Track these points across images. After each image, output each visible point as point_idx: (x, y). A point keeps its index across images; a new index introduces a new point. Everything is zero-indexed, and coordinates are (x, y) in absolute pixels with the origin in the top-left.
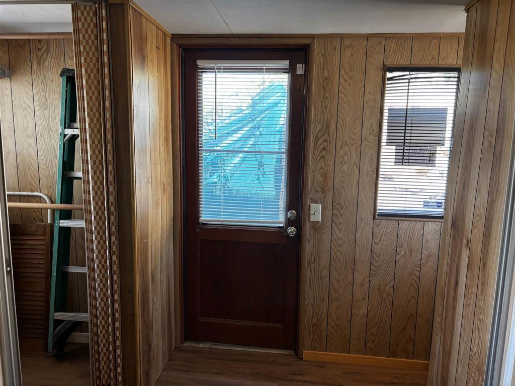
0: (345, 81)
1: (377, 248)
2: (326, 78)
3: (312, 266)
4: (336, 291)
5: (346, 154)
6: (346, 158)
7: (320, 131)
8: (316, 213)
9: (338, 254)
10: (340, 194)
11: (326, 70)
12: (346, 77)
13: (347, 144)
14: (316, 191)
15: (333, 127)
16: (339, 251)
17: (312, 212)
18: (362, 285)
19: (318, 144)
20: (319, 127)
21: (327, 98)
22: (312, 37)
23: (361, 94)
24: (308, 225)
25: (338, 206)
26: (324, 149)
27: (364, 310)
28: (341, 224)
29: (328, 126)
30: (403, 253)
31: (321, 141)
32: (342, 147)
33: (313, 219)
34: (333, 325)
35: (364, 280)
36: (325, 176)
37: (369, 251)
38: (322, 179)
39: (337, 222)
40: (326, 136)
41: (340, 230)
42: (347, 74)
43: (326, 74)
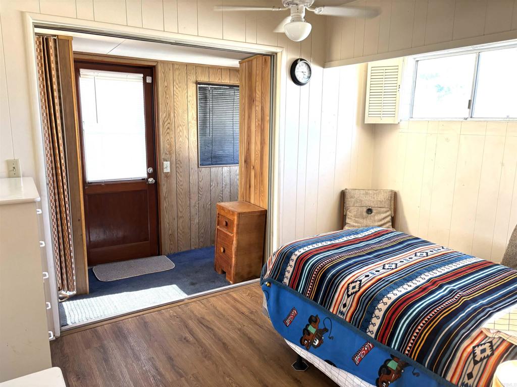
0: (177, 89)
1: (201, 184)
2: (166, 87)
3: (167, 200)
4: (181, 212)
5: (181, 131)
6: (181, 133)
7: (165, 117)
8: (167, 167)
9: (181, 190)
10: (179, 155)
11: (166, 82)
12: (177, 87)
13: (180, 125)
14: (166, 154)
15: (172, 115)
16: (181, 188)
17: (165, 166)
18: (195, 206)
19: (165, 125)
20: (164, 115)
21: (167, 98)
22: (157, 61)
23: (186, 97)
24: (163, 175)
25: (179, 162)
26: (168, 128)
27: (197, 221)
28: (181, 172)
29: (169, 115)
30: (214, 185)
31: (166, 124)
32: (178, 127)
33: (165, 171)
34: (181, 232)
35: (195, 203)
36: (170, 145)
37: (197, 186)
38: (168, 147)
39: (179, 171)
40: (169, 121)
41: (181, 176)
42: (177, 84)
43: (166, 84)
